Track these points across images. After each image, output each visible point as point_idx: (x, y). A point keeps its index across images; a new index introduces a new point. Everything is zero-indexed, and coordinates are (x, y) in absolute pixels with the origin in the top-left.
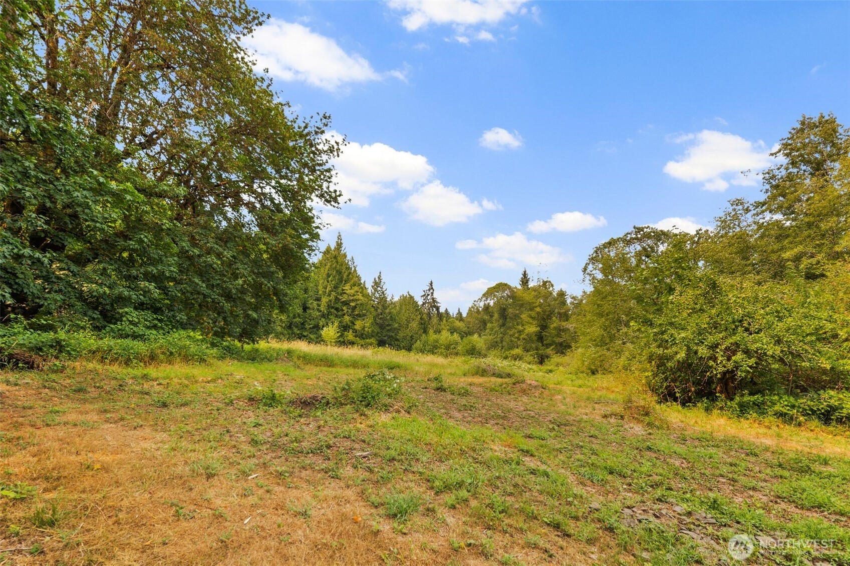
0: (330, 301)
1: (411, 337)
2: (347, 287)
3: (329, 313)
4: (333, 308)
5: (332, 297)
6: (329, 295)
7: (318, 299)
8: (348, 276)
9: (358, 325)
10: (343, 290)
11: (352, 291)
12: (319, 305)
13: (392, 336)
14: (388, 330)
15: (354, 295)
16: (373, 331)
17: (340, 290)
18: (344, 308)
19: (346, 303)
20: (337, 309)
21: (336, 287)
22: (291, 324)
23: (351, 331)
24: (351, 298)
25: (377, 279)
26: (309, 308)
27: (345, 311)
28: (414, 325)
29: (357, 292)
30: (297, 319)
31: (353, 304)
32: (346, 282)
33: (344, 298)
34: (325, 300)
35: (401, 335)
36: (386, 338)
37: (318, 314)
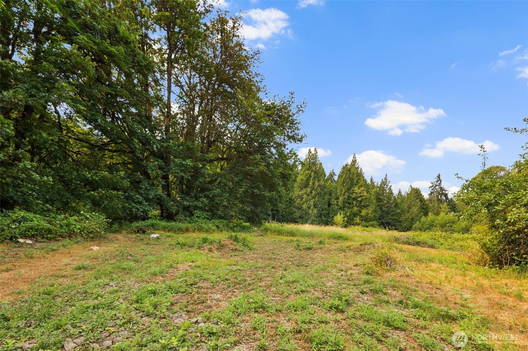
0: (345, 198)
1: (412, 219)
2: (356, 188)
3: (344, 206)
4: (346, 203)
5: (346, 196)
6: (344, 195)
7: (337, 198)
8: (358, 181)
9: (364, 212)
10: (353, 190)
11: (359, 191)
12: (338, 202)
13: (396, 219)
14: (393, 215)
15: (360, 193)
16: (375, 216)
17: (351, 191)
18: (354, 202)
19: (355, 199)
20: (349, 204)
21: (349, 189)
22: (321, 214)
23: (358, 217)
24: (359, 195)
25: (384, 180)
26: (331, 204)
27: (355, 204)
28: (415, 210)
29: (363, 191)
30: (325, 212)
31: (359, 199)
32: (356, 185)
33: (354, 196)
34: (341, 198)
35: (403, 218)
36: (390, 221)
37: (337, 207)
